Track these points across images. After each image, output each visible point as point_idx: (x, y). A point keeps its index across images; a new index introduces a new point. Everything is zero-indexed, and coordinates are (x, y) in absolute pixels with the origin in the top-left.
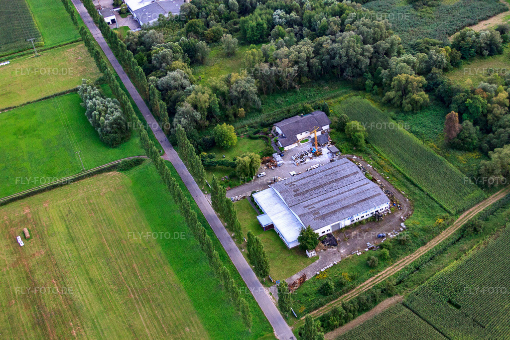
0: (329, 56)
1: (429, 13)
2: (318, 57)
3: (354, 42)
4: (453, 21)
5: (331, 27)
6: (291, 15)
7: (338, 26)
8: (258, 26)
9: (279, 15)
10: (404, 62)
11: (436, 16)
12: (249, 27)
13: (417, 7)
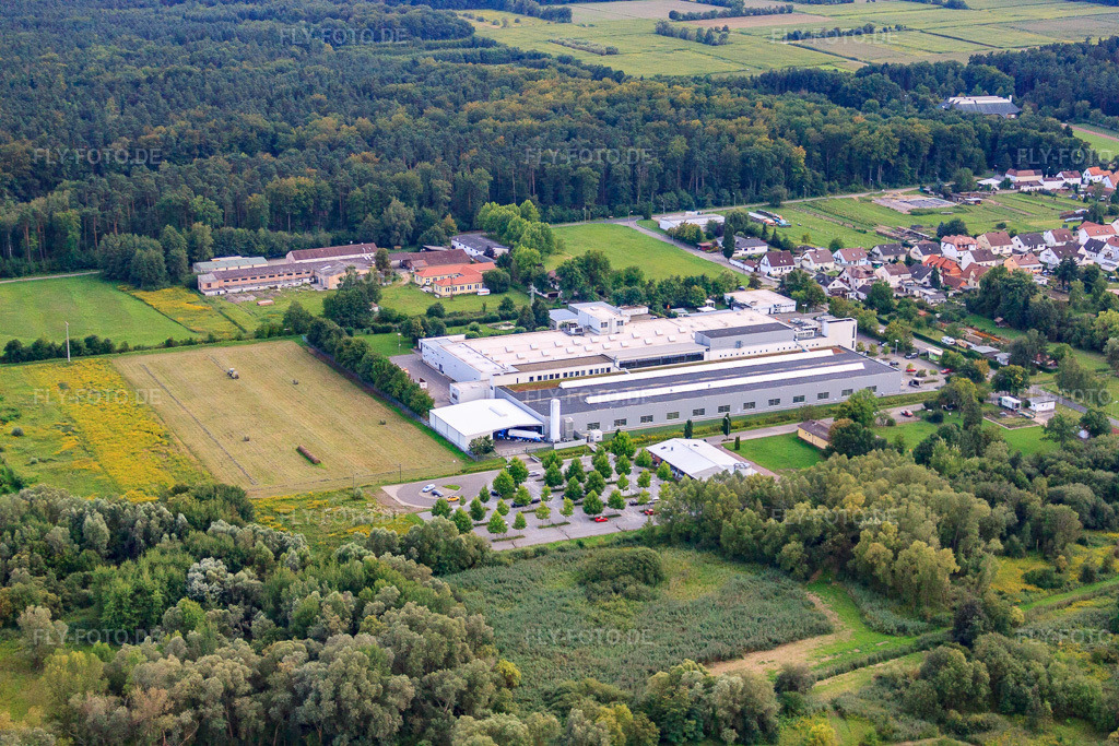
0: (289, 695)
1: (622, 614)
2: (262, 696)
3: (361, 662)
4: (678, 643)
5: (323, 617)
6: (237, 574)
7: (343, 619)
8: (138, 596)
9: (204, 573)
10: (491, 732)
11: (638, 624)
12: (112, 594)
13: (594, 596)
